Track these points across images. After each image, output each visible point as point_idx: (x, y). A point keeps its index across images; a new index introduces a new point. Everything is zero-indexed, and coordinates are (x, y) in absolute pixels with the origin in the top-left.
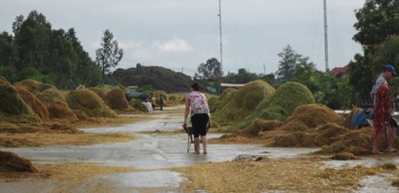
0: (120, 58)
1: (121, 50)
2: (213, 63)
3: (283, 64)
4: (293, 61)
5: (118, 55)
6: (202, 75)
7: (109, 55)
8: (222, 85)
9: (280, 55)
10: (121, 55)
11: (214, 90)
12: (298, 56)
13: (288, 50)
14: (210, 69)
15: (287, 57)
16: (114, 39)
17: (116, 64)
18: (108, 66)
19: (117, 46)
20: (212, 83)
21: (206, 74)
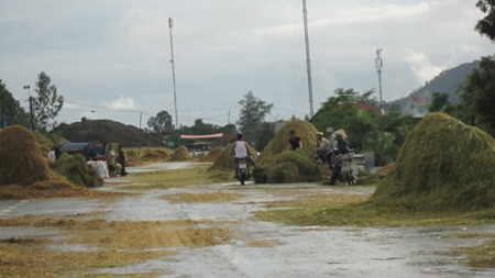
0: (60, 107)
1: (61, 97)
2: (163, 116)
3: (244, 112)
4: (256, 109)
5: (57, 104)
6: (152, 129)
7: (46, 104)
8: (183, 137)
9: (240, 103)
10: (61, 103)
11: (171, 144)
12: (261, 103)
13: (250, 96)
14: (161, 123)
15: (249, 105)
16: (51, 84)
17: (55, 114)
18: (45, 117)
19: (55, 92)
20: (166, 137)
21: (156, 128)
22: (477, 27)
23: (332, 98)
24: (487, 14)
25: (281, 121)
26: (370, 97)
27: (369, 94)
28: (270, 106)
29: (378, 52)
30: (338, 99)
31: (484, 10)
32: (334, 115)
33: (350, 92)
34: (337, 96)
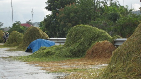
22: (45, 8)
23: (15, 23)
24: (48, 5)
25: (6, 28)
26: (30, 22)
27: (30, 21)
28: (3, 24)
29: (32, 9)
30: (16, 24)
31: (47, 4)
32: (15, 28)
33: (19, 22)
34: (16, 23)
